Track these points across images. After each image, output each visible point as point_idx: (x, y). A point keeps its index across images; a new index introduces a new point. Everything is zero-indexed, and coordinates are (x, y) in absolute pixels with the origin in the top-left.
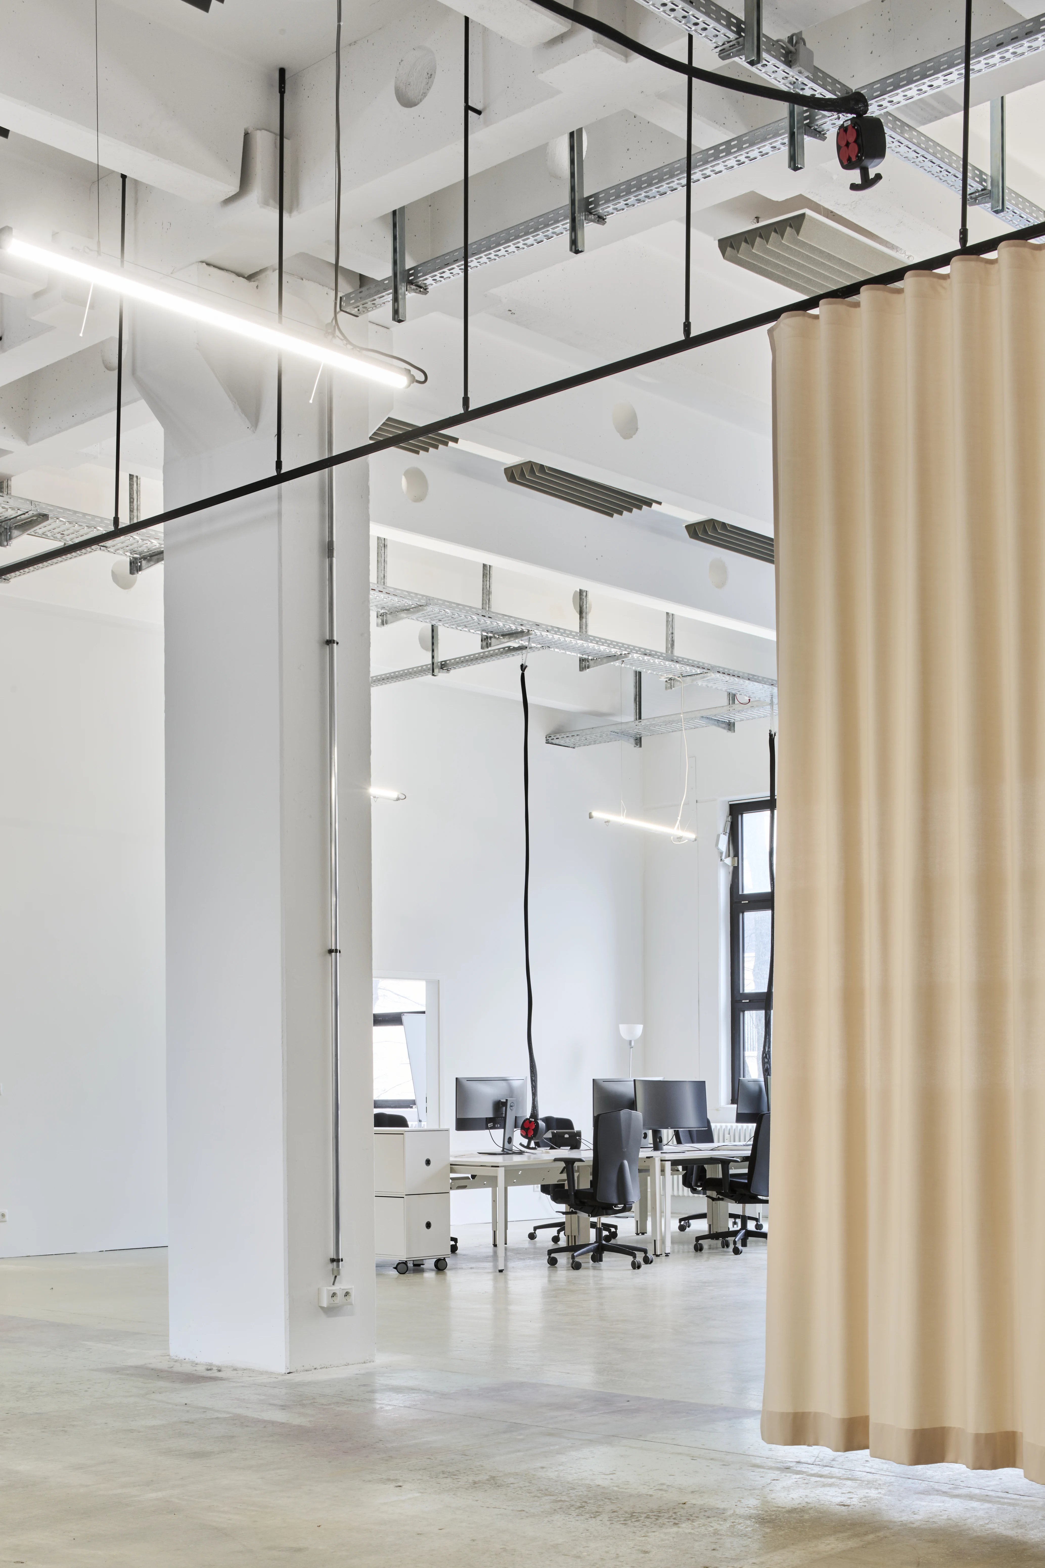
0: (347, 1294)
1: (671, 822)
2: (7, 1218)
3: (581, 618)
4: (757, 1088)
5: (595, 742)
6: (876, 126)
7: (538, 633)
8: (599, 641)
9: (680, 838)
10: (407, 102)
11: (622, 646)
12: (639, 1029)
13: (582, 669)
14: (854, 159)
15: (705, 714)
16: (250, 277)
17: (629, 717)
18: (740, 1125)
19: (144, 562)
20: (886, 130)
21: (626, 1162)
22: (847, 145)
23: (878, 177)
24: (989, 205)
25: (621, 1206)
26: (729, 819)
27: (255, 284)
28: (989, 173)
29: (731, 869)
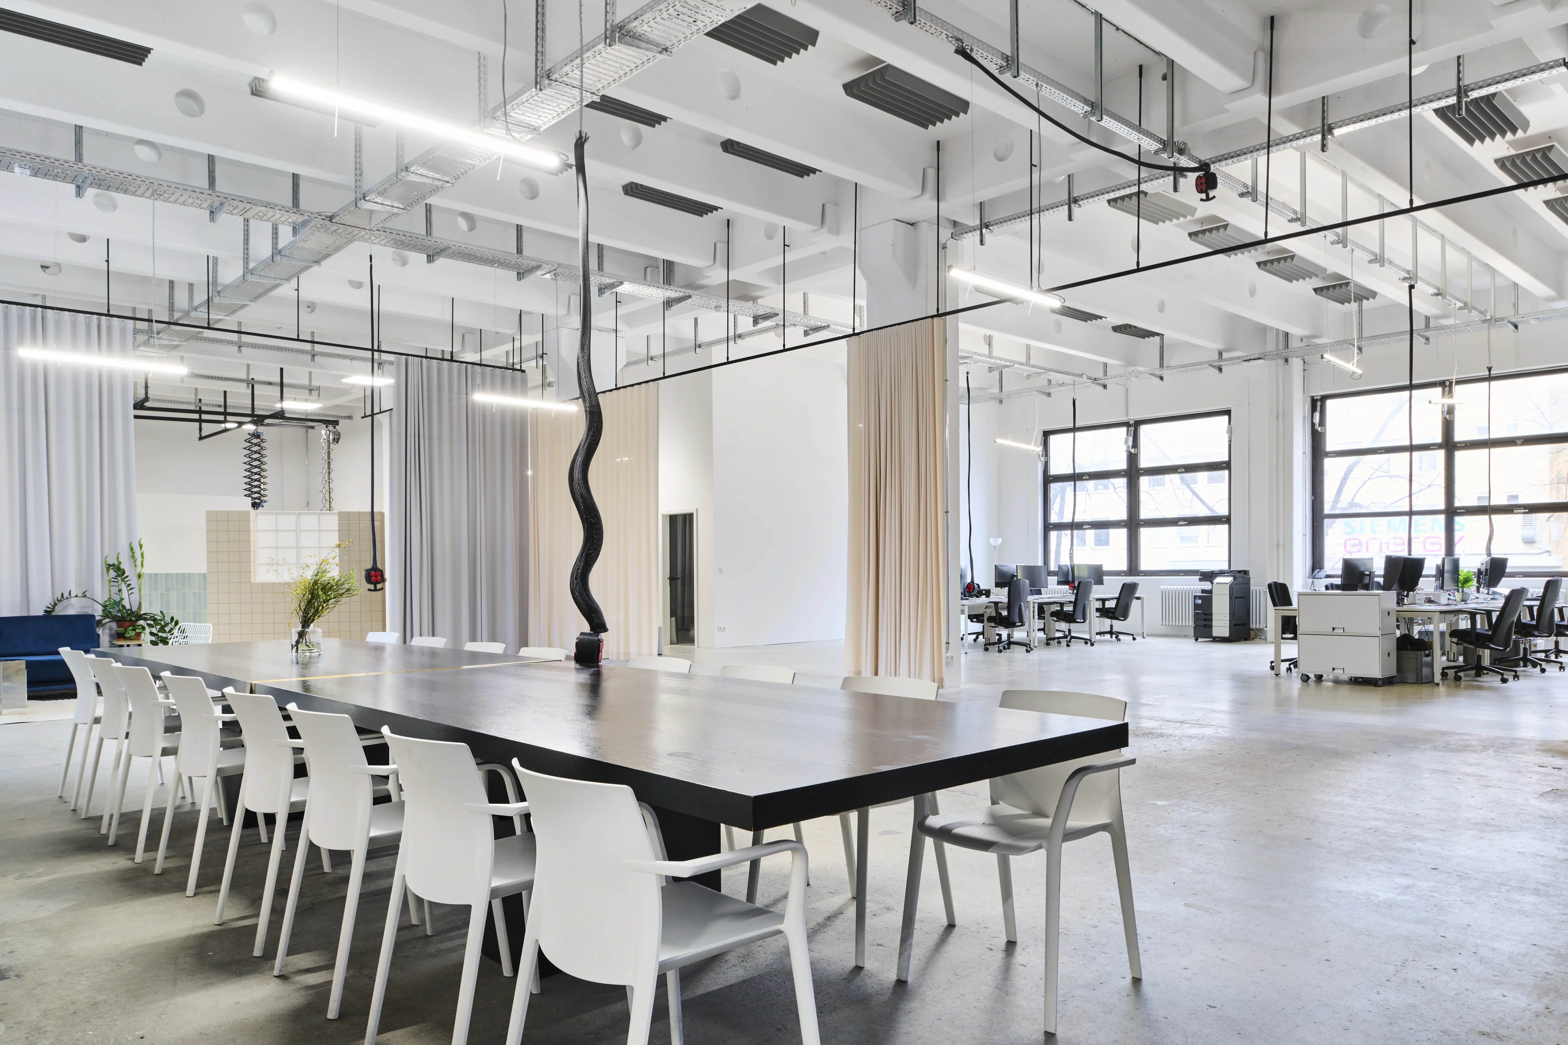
0: (952, 657)
1: (1029, 443)
2: (726, 629)
3: (989, 347)
4: (1067, 569)
5: (979, 402)
6: (1214, 175)
7: (975, 357)
8: (997, 358)
9: (1034, 451)
10: (1001, 159)
11: (1010, 361)
12: (1000, 540)
13: (990, 371)
14: (1204, 190)
15: (1038, 389)
16: (912, 225)
17: (997, 391)
18: (1058, 586)
19: (810, 331)
20: (1217, 176)
21: (1022, 603)
22: (1201, 184)
23: (1214, 197)
24: (1250, 198)
25: (1020, 624)
26: (1043, 438)
27: (914, 227)
28: (1250, 185)
29: (1044, 462)
